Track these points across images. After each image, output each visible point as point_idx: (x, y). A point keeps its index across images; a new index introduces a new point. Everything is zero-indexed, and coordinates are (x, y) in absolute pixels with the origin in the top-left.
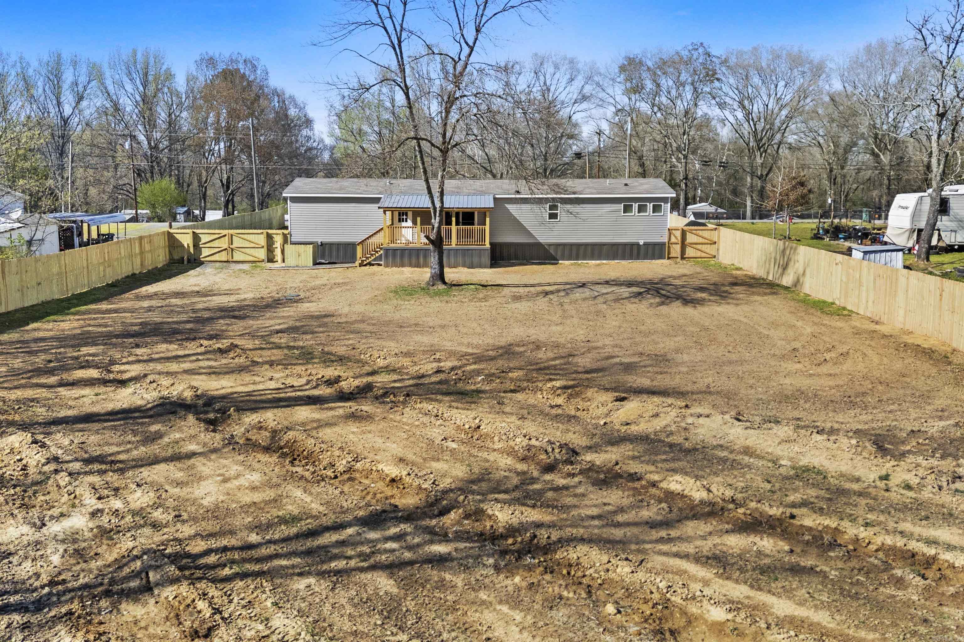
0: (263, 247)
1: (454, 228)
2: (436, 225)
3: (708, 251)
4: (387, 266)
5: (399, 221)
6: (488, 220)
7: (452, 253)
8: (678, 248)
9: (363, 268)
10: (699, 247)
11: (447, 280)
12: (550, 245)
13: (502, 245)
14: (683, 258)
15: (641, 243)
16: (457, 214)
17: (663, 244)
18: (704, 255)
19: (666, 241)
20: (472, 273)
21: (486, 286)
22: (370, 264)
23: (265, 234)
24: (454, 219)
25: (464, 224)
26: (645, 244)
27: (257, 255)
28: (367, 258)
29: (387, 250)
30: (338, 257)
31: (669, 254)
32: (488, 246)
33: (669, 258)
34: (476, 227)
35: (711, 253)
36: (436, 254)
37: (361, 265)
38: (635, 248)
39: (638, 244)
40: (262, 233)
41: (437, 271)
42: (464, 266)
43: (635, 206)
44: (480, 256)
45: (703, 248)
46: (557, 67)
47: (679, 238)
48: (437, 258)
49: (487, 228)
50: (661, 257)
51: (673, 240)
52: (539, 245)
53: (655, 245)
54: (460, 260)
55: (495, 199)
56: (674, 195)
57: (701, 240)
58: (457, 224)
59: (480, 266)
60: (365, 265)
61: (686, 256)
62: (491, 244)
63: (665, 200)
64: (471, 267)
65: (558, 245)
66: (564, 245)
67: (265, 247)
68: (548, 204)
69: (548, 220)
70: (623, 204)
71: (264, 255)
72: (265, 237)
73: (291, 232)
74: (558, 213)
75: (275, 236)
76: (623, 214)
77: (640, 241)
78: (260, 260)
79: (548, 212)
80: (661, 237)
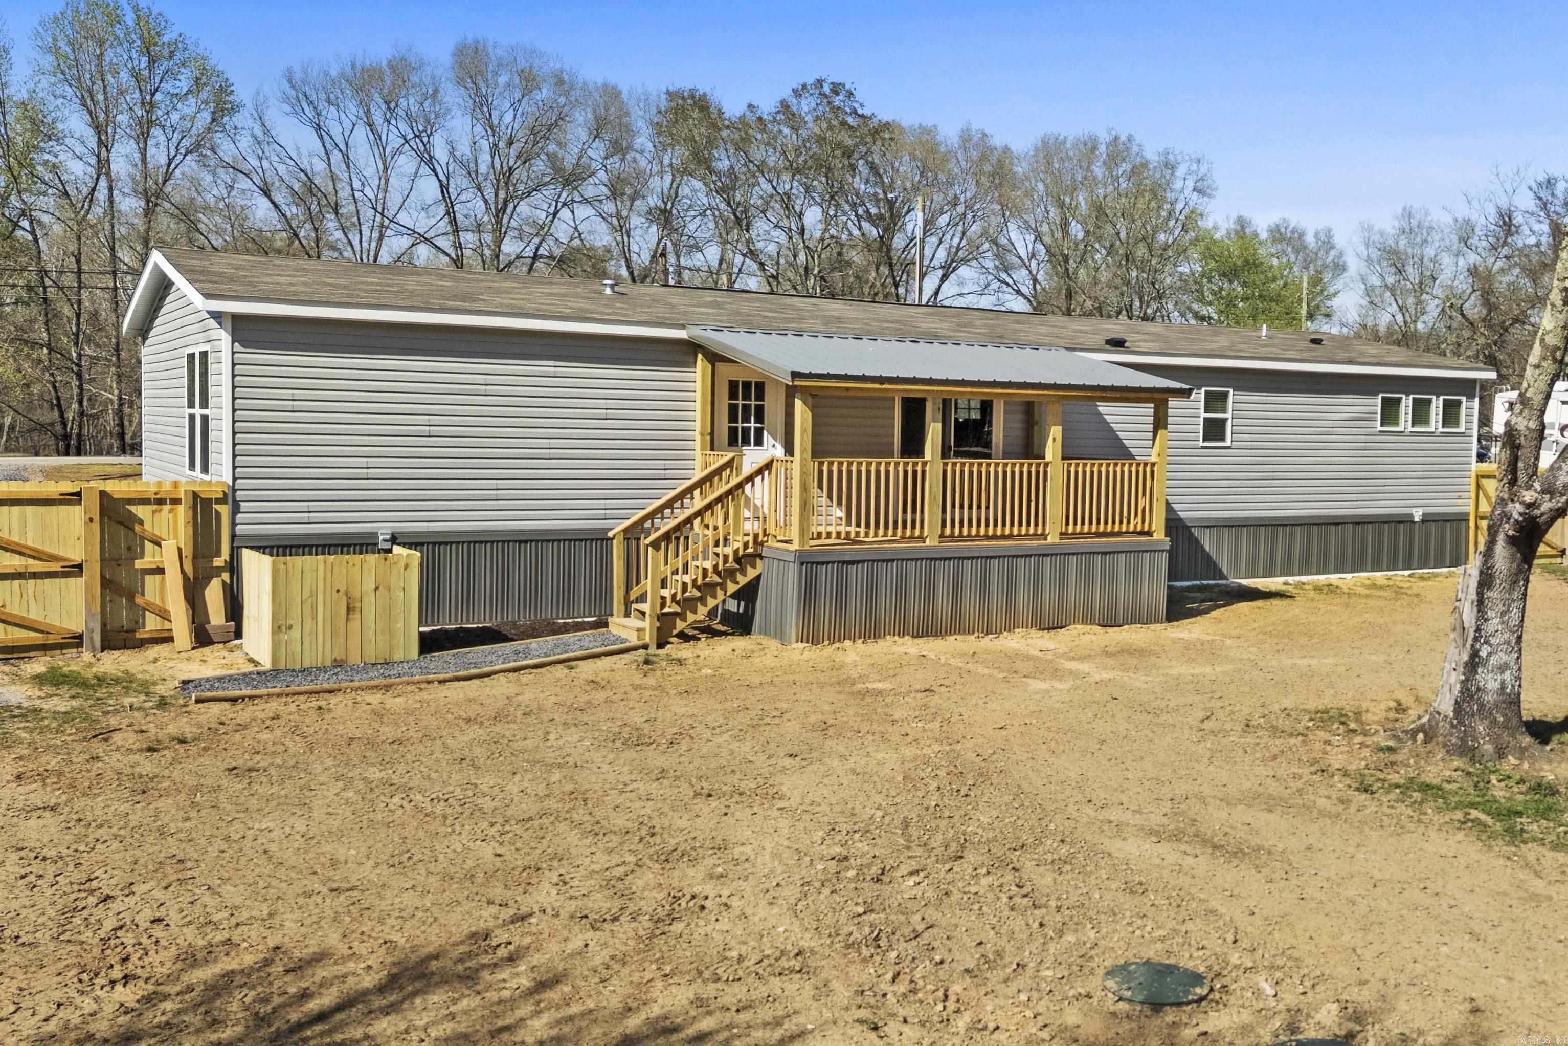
0: (77, 569)
12: (1206, 526)
15: (1418, 515)
17: (1465, 518)
19: (1471, 509)
23: (92, 503)
26: (1427, 519)
27: (34, 614)
38: (1403, 532)
39: (1407, 520)
43: (1407, 404)
52: (1180, 525)
53: (1445, 520)
58: (951, 447)
60: (692, 637)
63: (1469, 388)
67: (93, 571)
68: (1204, 389)
69: (1201, 444)
70: (1380, 396)
71: (88, 610)
72: (97, 518)
73: (234, 491)
74: (1227, 419)
75: (139, 511)
76: (1380, 428)
77: (1414, 511)
78: (52, 639)
79: (1203, 415)
80: (1459, 498)
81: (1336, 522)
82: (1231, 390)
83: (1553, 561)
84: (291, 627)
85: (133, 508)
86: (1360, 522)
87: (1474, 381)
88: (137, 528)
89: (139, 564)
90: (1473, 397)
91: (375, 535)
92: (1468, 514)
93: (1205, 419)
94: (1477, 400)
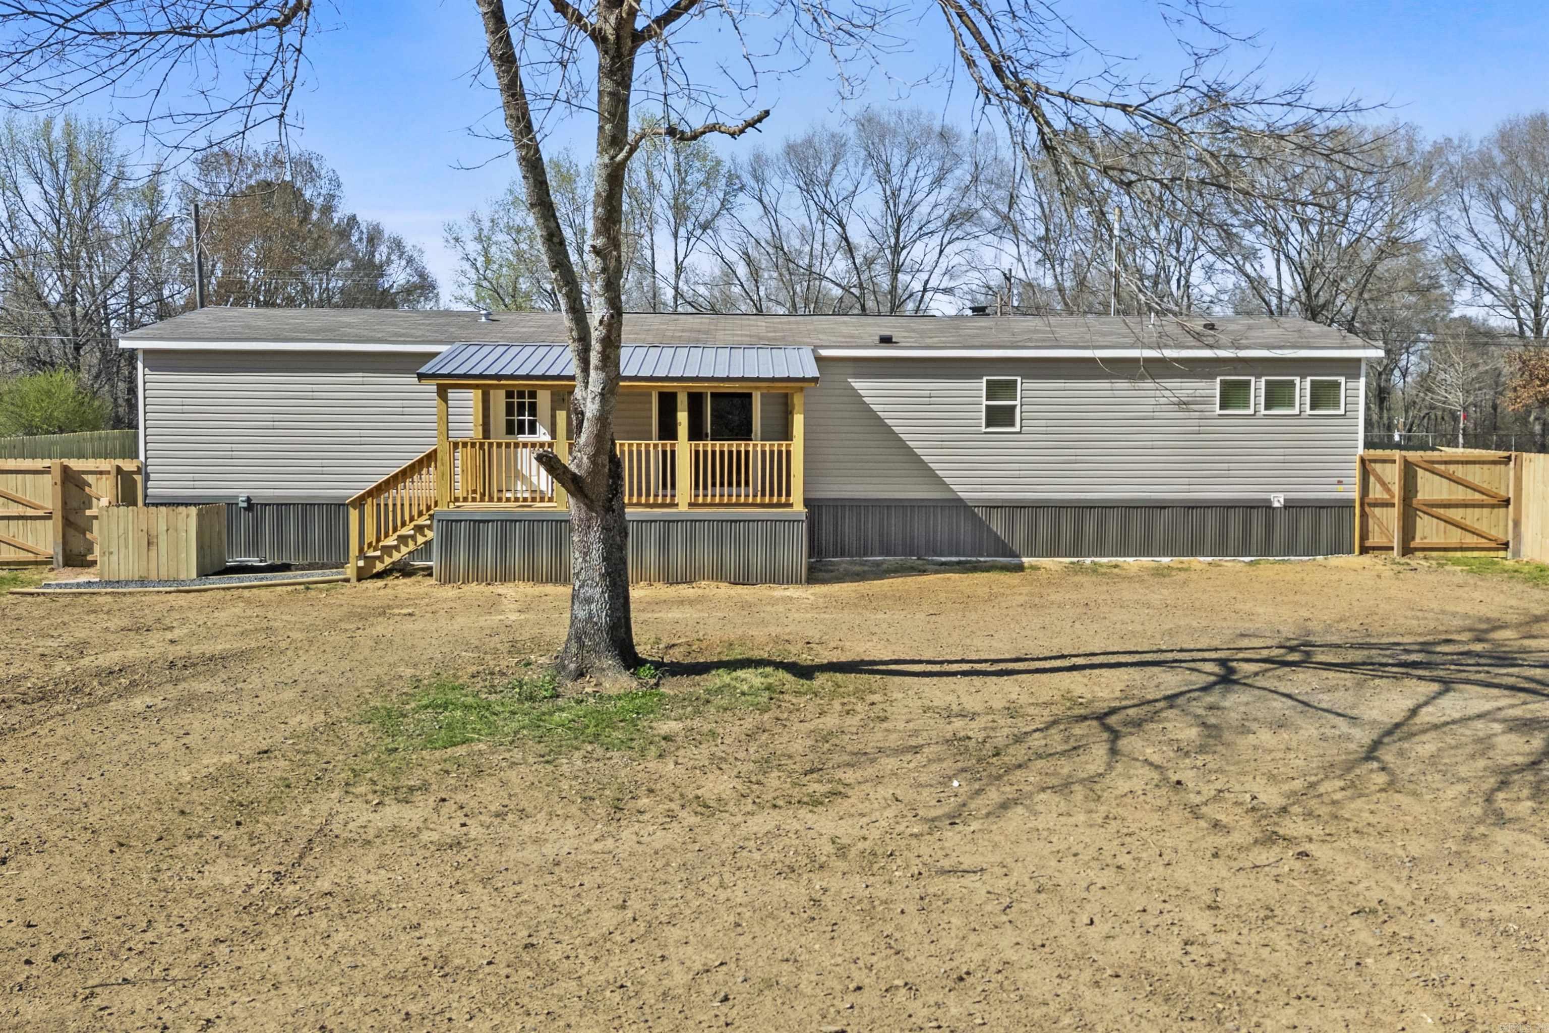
0: (48, 517)
1: (683, 447)
2: (591, 409)
3: (1483, 527)
4: (447, 579)
5: (510, 431)
6: (798, 421)
7: (678, 534)
8: (1391, 518)
9: (369, 584)
10: (1456, 514)
11: (642, 650)
12: (992, 507)
13: (840, 505)
14: (1407, 550)
15: (1278, 501)
16: (695, 400)
17: (1347, 505)
18: (1471, 540)
19: (1356, 495)
20: (746, 606)
21: (804, 672)
22: (404, 570)
23: (57, 473)
24: (683, 417)
25: (716, 436)
26: (1289, 505)
27: (30, 543)
28: (387, 550)
29: (449, 525)
30: (304, 545)
31: (1364, 536)
32: (799, 507)
33: (1364, 550)
34: (756, 446)
35: (1495, 533)
36: (595, 535)
37: (362, 576)
38: (1258, 519)
39: (1267, 506)
40: (46, 471)
41: (599, 610)
42: (719, 575)
43: (1258, 387)
44: (772, 543)
45: (1470, 517)
46: (912, 150)
47: (1396, 489)
48: (596, 554)
49: (797, 446)
50: (1339, 547)
51: (1376, 492)
52: (958, 505)
53: (1319, 507)
54: (705, 555)
55: (819, 360)
56: (1381, 353)
57: (1461, 494)
58: (696, 433)
59: (774, 578)
60: (380, 575)
61: (1417, 542)
62: (807, 502)
63: (1351, 367)
64: (744, 579)
65: (1013, 508)
66: (1037, 507)
67: (58, 515)
68: (985, 379)
69: (984, 429)
70: (1218, 379)
71: (55, 542)
72: (59, 483)
73: (146, 466)
74: (1014, 407)
75: (90, 479)
76: (1218, 412)
77: (1272, 495)
78: (40, 558)
79: (985, 403)
80: (1340, 483)
81: (1161, 506)
82: (1019, 379)
83: (1492, 554)
84: (111, 553)
85: (85, 477)
86: (1191, 507)
87: (1358, 360)
88: (87, 489)
89: (88, 513)
90: (1358, 376)
91: (237, 497)
92: (1354, 501)
93: (988, 407)
94: (1363, 380)
